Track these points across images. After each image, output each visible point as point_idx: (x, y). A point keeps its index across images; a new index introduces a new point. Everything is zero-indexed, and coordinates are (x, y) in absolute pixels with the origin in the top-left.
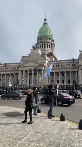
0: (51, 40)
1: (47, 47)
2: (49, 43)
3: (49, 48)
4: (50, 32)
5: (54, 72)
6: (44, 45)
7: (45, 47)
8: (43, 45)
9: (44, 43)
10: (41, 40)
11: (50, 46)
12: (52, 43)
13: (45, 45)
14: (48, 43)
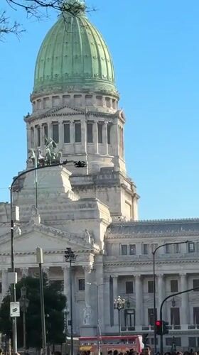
0: (108, 99)
1: (90, 140)
2: (97, 120)
3: (100, 141)
4: (102, 56)
5: (134, 274)
6: (72, 128)
7: (78, 139)
8: (67, 127)
9: (72, 119)
10: (57, 102)
11: (105, 133)
12: (115, 116)
13: (78, 126)
14: (91, 118)
